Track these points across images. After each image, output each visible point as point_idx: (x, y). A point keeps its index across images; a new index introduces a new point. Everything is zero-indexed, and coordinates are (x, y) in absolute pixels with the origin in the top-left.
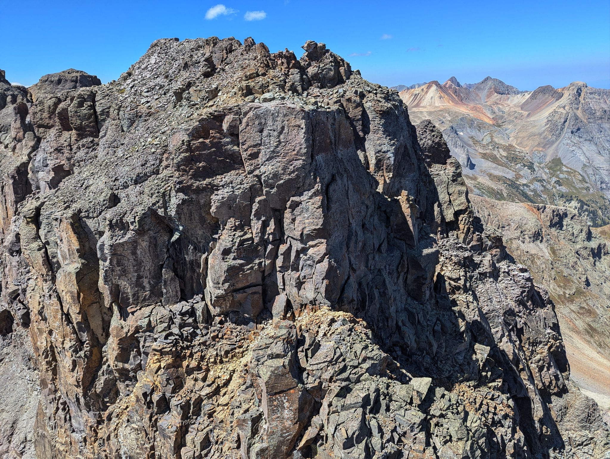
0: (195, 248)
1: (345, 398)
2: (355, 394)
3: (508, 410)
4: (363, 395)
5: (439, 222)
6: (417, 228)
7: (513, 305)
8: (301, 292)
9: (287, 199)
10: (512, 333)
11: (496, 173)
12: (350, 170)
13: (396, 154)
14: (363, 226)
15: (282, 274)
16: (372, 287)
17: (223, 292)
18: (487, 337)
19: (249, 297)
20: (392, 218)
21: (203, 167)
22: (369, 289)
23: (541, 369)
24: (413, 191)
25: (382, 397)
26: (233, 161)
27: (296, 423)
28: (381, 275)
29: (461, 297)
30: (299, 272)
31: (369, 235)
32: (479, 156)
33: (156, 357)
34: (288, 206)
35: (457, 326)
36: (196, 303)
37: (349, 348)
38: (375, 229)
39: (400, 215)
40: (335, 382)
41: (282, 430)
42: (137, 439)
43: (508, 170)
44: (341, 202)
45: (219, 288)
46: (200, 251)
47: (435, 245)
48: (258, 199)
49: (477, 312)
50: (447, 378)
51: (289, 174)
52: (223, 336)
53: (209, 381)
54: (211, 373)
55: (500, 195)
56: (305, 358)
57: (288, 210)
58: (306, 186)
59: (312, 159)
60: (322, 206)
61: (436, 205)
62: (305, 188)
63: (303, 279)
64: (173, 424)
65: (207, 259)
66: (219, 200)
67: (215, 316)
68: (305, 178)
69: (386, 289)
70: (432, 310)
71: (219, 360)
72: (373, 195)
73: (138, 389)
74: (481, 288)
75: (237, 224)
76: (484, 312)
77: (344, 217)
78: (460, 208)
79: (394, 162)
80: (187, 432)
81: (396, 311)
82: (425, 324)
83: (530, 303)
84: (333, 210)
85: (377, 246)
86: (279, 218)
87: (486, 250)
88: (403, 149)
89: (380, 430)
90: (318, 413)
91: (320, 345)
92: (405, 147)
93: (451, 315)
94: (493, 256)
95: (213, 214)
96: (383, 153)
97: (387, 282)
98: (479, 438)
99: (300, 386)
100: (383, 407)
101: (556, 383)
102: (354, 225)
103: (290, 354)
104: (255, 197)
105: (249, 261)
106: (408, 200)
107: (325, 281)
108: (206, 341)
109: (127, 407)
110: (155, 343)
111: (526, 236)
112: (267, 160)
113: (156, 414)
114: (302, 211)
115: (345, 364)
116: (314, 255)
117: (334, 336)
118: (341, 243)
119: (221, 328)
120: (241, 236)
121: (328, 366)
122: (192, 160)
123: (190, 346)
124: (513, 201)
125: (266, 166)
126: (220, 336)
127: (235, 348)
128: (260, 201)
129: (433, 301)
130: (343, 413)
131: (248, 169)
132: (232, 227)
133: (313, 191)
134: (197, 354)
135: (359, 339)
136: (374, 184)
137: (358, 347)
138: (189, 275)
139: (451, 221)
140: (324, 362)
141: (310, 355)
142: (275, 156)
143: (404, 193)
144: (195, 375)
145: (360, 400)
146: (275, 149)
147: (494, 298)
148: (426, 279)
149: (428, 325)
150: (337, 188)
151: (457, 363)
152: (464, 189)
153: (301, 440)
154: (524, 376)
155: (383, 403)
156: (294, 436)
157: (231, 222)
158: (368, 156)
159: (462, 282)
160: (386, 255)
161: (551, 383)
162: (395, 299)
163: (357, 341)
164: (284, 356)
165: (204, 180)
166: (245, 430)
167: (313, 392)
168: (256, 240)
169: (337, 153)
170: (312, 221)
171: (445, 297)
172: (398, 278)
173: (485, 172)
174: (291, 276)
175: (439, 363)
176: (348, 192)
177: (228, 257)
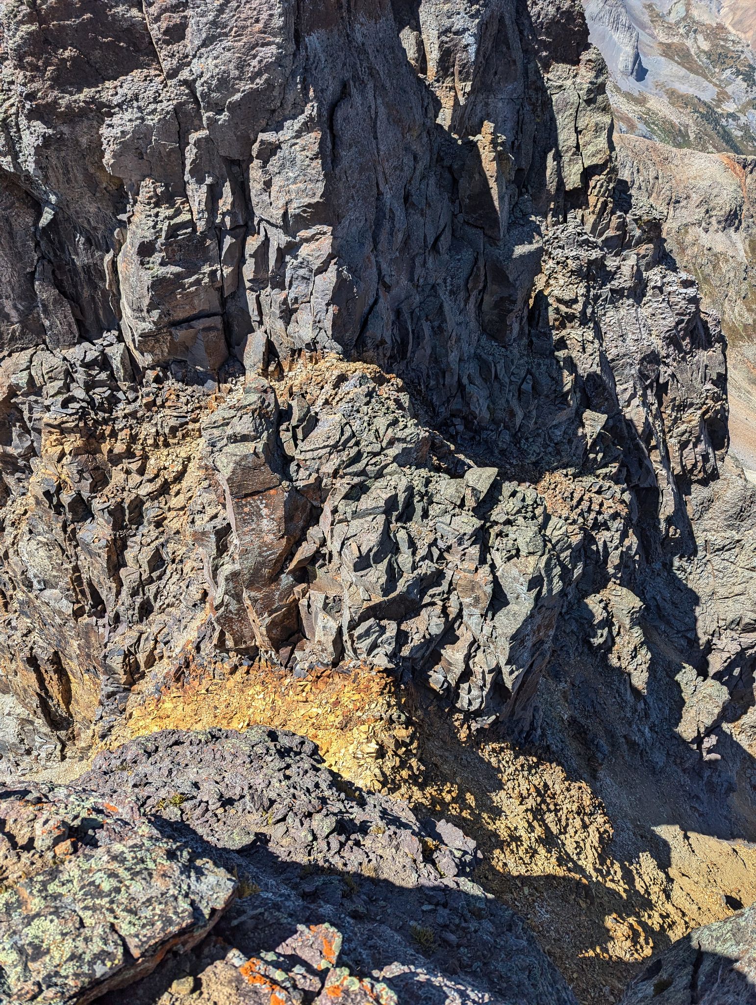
0: (89, 241)
1: (358, 500)
2: (374, 495)
3: (620, 508)
4: (385, 496)
5: (553, 192)
6: (507, 203)
7: (658, 344)
8: (291, 328)
9: (252, 137)
10: (649, 392)
11: (684, 89)
12: (381, 73)
13: (480, 38)
14: (407, 198)
15: (255, 295)
16: (419, 319)
17: (151, 326)
18: (607, 399)
19: (200, 336)
20: (463, 183)
21: (72, 58)
22: (415, 320)
23: (683, 446)
24: (509, 125)
25: (417, 498)
26: (135, 45)
27: (282, 537)
28: (437, 296)
29: (575, 334)
30: (286, 292)
31: (417, 217)
32: (657, 50)
33: (54, 437)
34: (254, 154)
35: (559, 382)
36: (108, 346)
37: (365, 424)
38: (428, 204)
39: (477, 177)
40: (342, 477)
41: (260, 547)
42: (50, 558)
43: (706, 83)
44: (362, 145)
45: (144, 319)
46: (99, 248)
47: (537, 238)
48: (194, 137)
49: (598, 359)
50: (534, 464)
51: (252, 79)
52: (163, 403)
53: (150, 473)
54: (152, 461)
55: (683, 137)
56: (292, 442)
57: (256, 163)
58: (288, 107)
59: (298, 43)
60: (321, 153)
61: (550, 156)
62: (287, 112)
63: (293, 304)
64: (100, 536)
65: (114, 263)
66: (116, 138)
67: (145, 369)
68: (284, 87)
69: (444, 321)
70: (521, 357)
71: (163, 441)
72: (428, 132)
73: (36, 485)
74: (610, 317)
75: (159, 190)
76: (610, 357)
77: (368, 179)
78: (596, 161)
79: (476, 57)
80: (125, 547)
81: (460, 360)
82: (507, 380)
83: (688, 340)
84: (345, 163)
85: (431, 240)
86: (240, 179)
87: (629, 247)
88: (495, 27)
89: (412, 544)
90: (317, 522)
91: (317, 420)
92: (501, 20)
93: (551, 365)
94: (640, 257)
95: (109, 170)
96: (456, 33)
97: (446, 308)
98: (562, 551)
99: (285, 483)
100: (419, 512)
101: (704, 466)
102: (388, 196)
103: (265, 434)
104: (188, 132)
105: (193, 269)
106: (494, 143)
107: (332, 308)
108: (136, 412)
109: (26, 512)
110: (47, 415)
111: (714, 220)
112: (204, 44)
113: (73, 522)
114: (283, 166)
115: (359, 451)
116: (311, 258)
117: (343, 405)
118: (362, 234)
119: (160, 389)
120: (170, 218)
121: (330, 454)
122: (46, 41)
123: (109, 419)
124: (704, 149)
125: (203, 60)
126: (159, 401)
127: (187, 423)
128: (199, 140)
129: (525, 341)
130: (355, 523)
131: (166, 65)
132: (150, 198)
133: (302, 118)
134: (124, 432)
135: (384, 410)
136: (431, 107)
137: (381, 423)
138: (86, 293)
139: (575, 189)
140: (324, 447)
141: (300, 436)
142: (220, 35)
143: (488, 127)
144: (125, 464)
145: (382, 503)
146: (217, 16)
147: (630, 335)
148: (514, 302)
149: (511, 382)
150: (352, 112)
151: (551, 440)
152: (606, 119)
153: (291, 560)
154: (655, 457)
155: (419, 507)
156: (281, 555)
157: (147, 189)
158: (425, 41)
159: (579, 307)
160: (447, 257)
161: (695, 466)
162: (459, 339)
163: (381, 413)
164: (255, 438)
165: (80, 91)
166: (206, 546)
167: (307, 492)
168: (201, 226)
169: (353, 30)
170: (302, 186)
171: (545, 334)
172: (467, 301)
173: (663, 85)
174: (273, 297)
175: (523, 441)
176: (375, 123)
177: (151, 259)
